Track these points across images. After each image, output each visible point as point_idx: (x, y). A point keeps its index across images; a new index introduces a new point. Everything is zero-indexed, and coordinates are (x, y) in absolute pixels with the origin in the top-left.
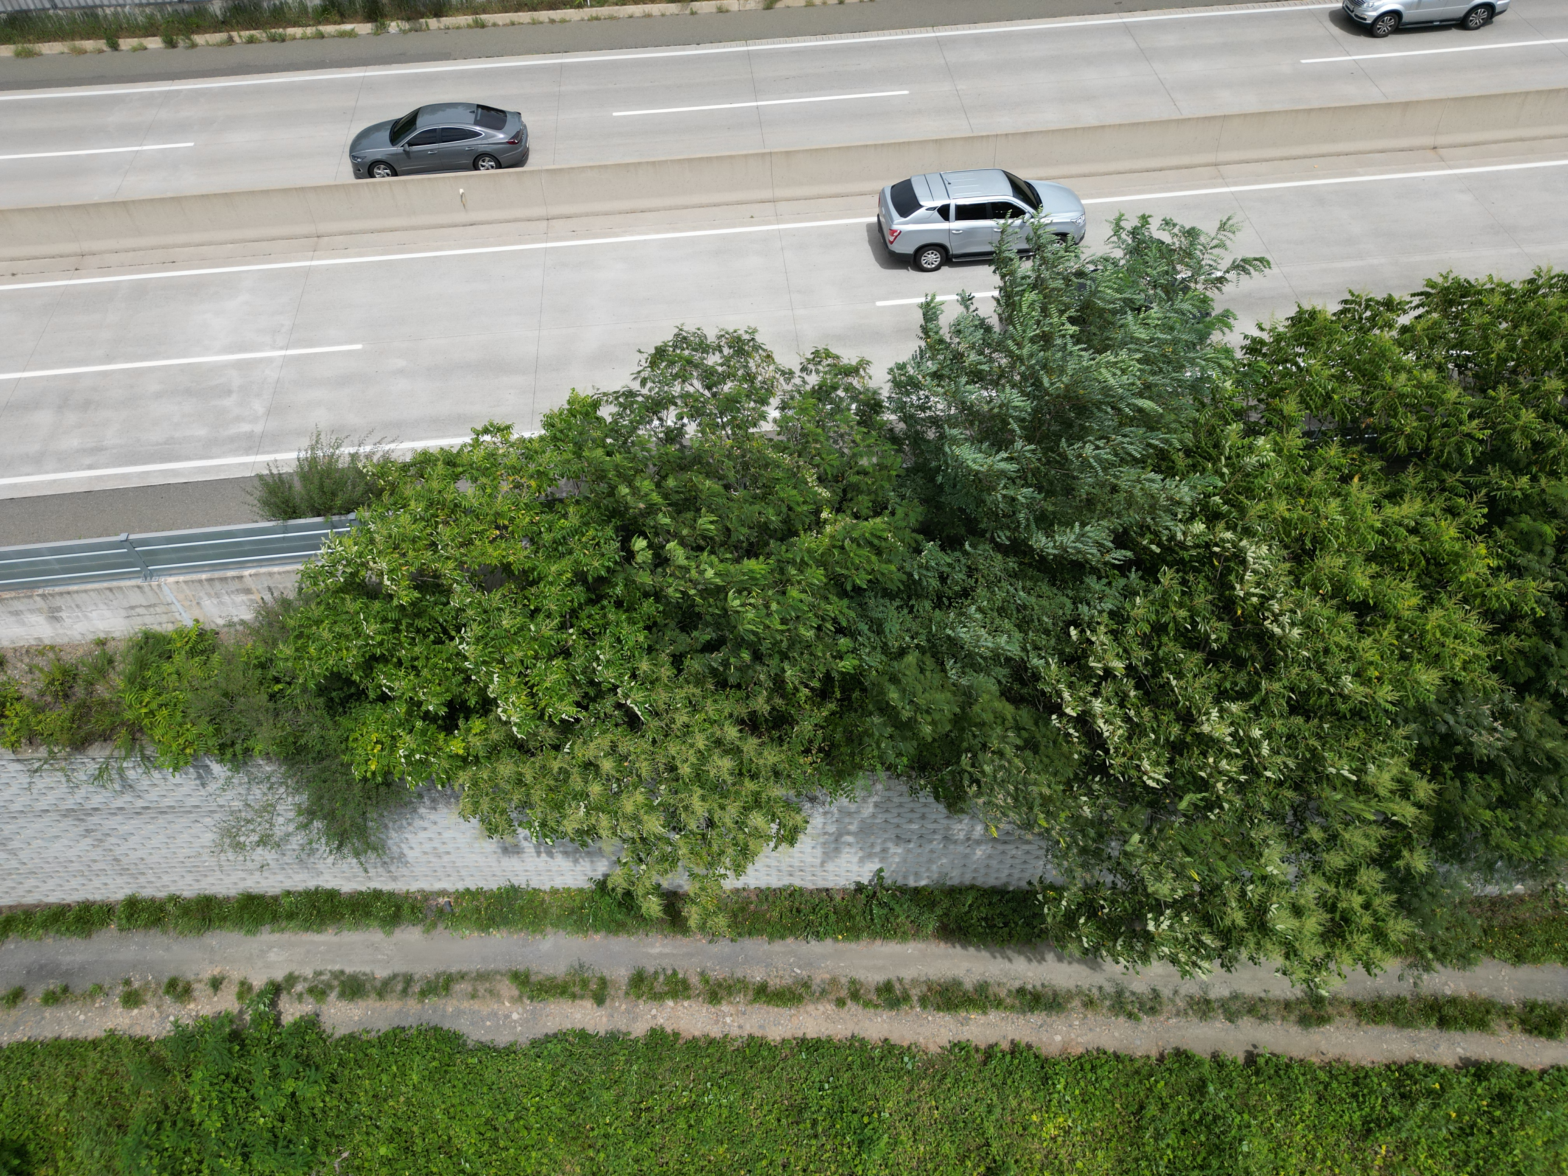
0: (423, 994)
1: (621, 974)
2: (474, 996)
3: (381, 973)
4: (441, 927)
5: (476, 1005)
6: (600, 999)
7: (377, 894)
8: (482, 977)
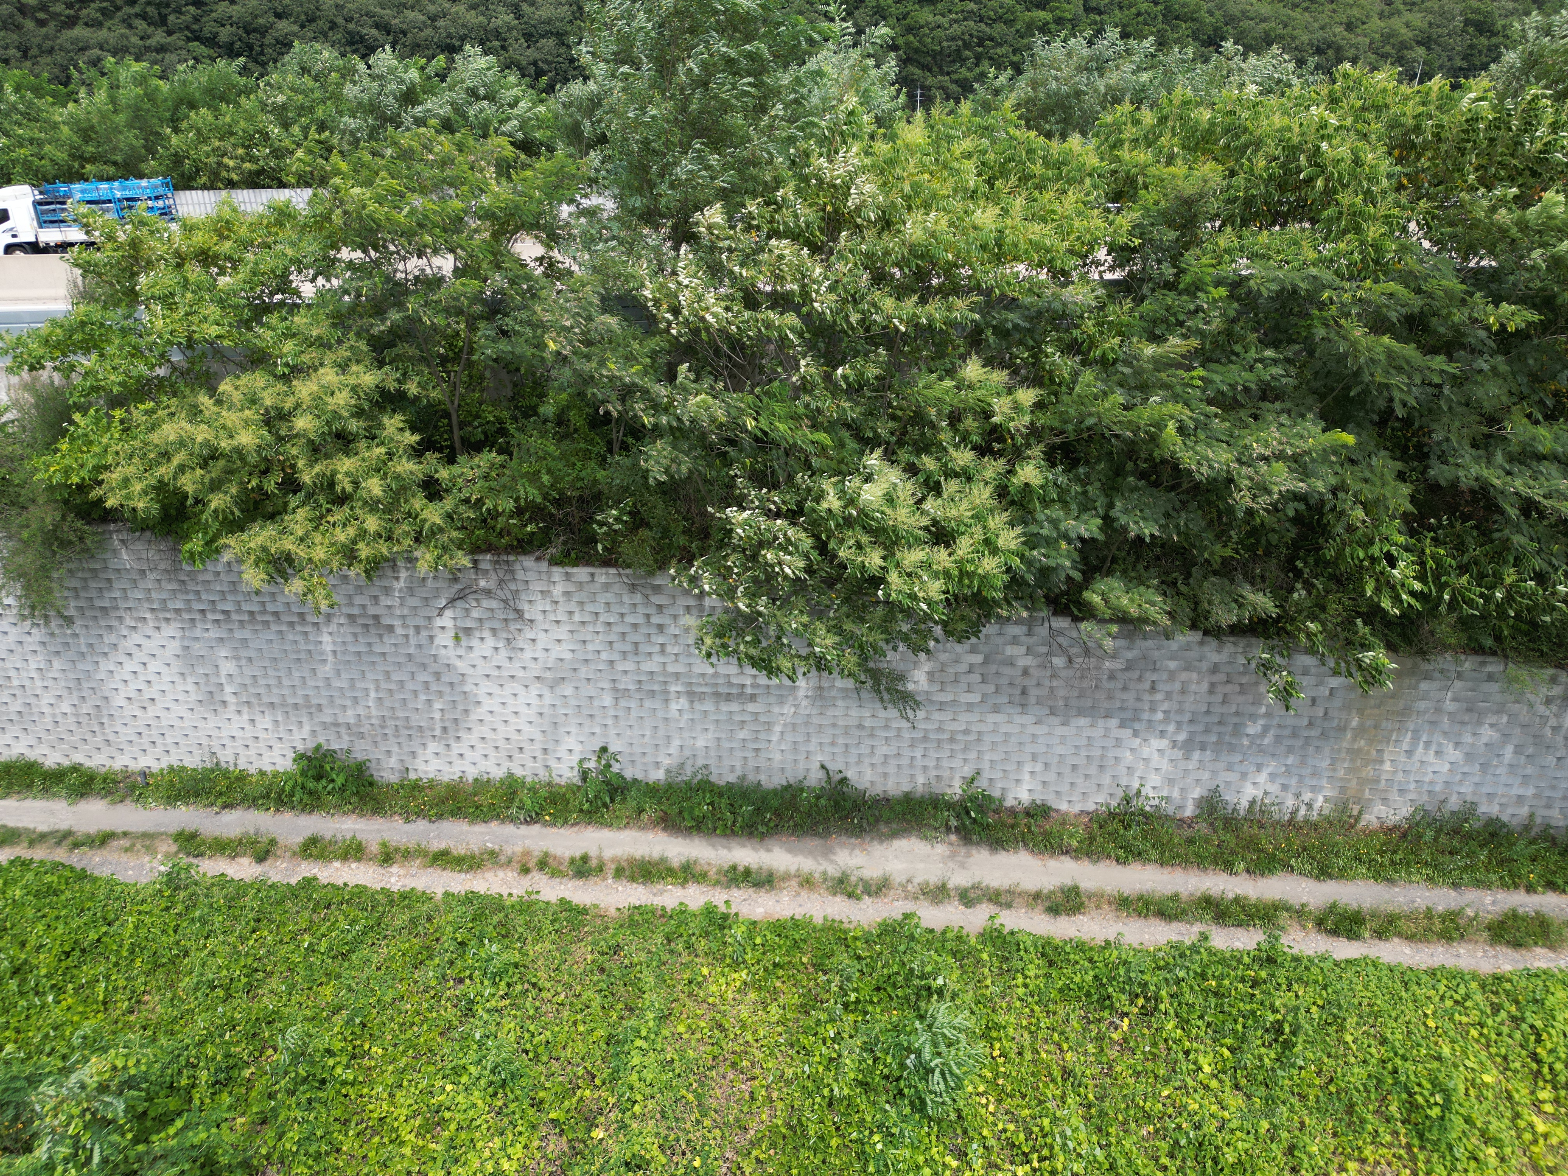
0: (76, 845)
1: (298, 839)
2: (127, 850)
3: (43, 828)
4: (128, 801)
5: (124, 857)
6: (261, 858)
7: (76, 768)
8: (145, 835)
